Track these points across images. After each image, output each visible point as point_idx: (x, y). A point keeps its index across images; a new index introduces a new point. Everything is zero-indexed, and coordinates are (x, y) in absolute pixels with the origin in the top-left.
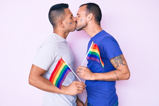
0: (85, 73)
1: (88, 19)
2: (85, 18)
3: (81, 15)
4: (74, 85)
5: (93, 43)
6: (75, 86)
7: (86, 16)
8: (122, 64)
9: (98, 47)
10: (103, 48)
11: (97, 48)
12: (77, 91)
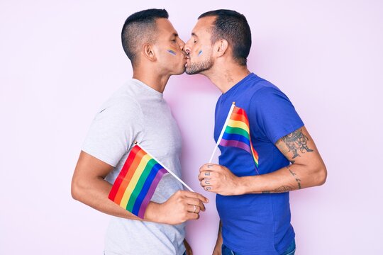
0: (219, 179)
1: (215, 54)
2: (209, 47)
3: (200, 38)
4: (178, 199)
5: (233, 106)
6: (181, 201)
7: (213, 43)
8: (305, 150)
9: (245, 116)
10: (255, 117)
11: (243, 117)
12: (184, 215)
